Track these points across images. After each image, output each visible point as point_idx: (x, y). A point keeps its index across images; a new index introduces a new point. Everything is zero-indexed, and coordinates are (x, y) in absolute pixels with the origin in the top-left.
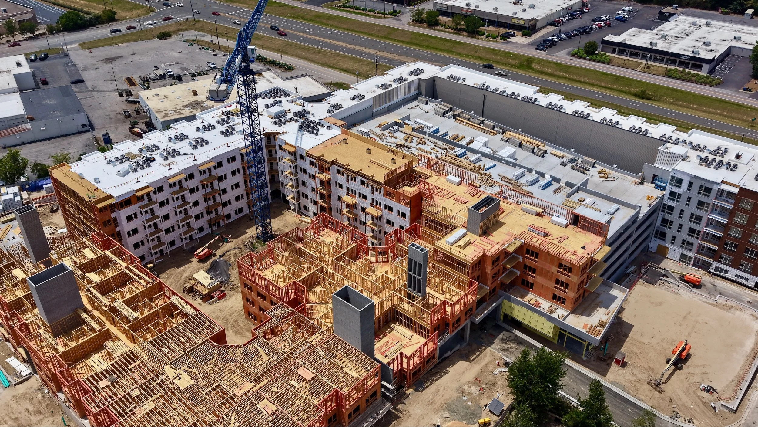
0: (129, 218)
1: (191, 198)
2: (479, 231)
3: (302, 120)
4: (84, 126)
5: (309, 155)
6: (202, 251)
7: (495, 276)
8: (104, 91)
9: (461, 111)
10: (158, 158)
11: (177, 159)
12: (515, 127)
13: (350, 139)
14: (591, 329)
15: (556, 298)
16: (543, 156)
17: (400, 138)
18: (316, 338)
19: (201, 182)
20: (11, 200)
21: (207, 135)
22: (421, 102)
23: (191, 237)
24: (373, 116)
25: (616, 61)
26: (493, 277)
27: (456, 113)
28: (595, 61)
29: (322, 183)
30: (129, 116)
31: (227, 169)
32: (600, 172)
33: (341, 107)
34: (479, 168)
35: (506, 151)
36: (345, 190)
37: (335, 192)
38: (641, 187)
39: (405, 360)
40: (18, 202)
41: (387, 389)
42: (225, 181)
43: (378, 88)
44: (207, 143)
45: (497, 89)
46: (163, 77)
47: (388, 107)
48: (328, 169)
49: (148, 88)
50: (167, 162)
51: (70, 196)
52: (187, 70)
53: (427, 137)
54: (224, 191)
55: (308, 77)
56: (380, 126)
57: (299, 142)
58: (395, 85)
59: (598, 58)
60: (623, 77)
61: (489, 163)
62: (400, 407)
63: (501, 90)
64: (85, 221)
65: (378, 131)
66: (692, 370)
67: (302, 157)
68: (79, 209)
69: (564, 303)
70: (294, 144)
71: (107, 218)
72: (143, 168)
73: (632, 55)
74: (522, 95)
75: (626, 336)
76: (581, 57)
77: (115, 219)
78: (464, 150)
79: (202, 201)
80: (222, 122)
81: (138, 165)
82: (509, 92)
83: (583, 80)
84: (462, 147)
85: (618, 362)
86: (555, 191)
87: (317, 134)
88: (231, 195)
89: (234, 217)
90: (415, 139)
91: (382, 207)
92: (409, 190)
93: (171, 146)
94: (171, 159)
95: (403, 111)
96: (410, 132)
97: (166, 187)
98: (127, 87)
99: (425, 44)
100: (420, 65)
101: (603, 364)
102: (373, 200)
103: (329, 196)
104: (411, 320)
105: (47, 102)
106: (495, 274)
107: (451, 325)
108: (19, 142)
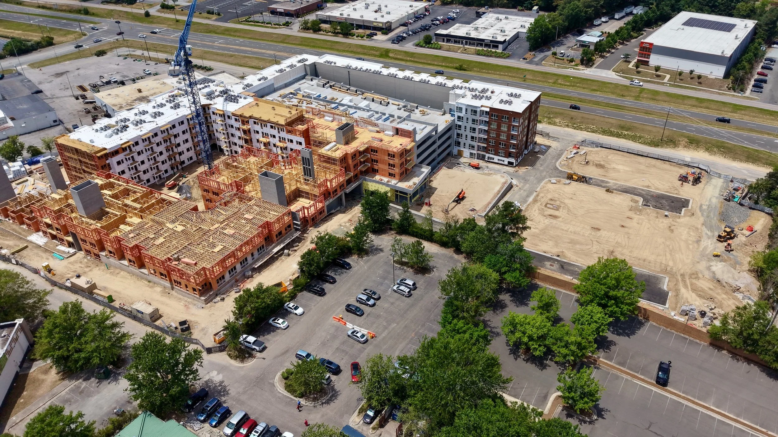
0: (119, 163)
1: (157, 149)
2: (343, 142)
3: (225, 95)
4: (55, 121)
5: (234, 115)
6: (171, 182)
7: (356, 166)
8: (62, 97)
9: (334, 83)
10: (131, 126)
11: (144, 125)
12: (369, 90)
13: (260, 103)
14: (410, 187)
15: (391, 175)
16: (387, 106)
17: (295, 101)
18: (253, 202)
19: (163, 138)
20: (18, 170)
21: (161, 110)
22: (308, 80)
23: (160, 176)
24: (275, 90)
25: (445, 47)
26: (354, 167)
27: (332, 84)
28: (431, 48)
29: (245, 132)
30: (88, 112)
31: (179, 130)
32: (420, 111)
33: (251, 85)
34: (346, 114)
35: (364, 104)
36: (261, 134)
37: (255, 137)
38: (444, 116)
39: (306, 211)
40: (23, 171)
41: (297, 224)
42: (178, 138)
43: (277, 72)
44: (163, 114)
45: (356, 68)
46: (108, 83)
47: (285, 84)
48: (248, 122)
49: (99, 91)
50: (138, 127)
51: (74, 154)
52: (127, 77)
53: (312, 100)
54: (179, 145)
55: (225, 74)
56: (280, 96)
57: (225, 107)
58: (288, 70)
59: (433, 46)
60: (448, 57)
61: (352, 111)
62: (305, 235)
63: (359, 68)
64: (86, 169)
65: (280, 99)
66: (465, 203)
67: (229, 117)
68: (80, 161)
69: (394, 177)
70: (222, 109)
71: (104, 164)
72: (122, 132)
73: (455, 42)
74: (373, 70)
75: (433, 194)
76: (421, 46)
77: (109, 165)
78: (337, 105)
79: (164, 151)
80: (170, 102)
81: (118, 130)
82: (364, 69)
83: (423, 61)
84: (335, 103)
85: (427, 204)
86: (391, 122)
87: (238, 103)
88: (183, 148)
89: (187, 163)
90: (305, 102)
91: (287, 141)
92: (301, 127)
93: (138, 118)
94: (140, 126)
95: (296, 86)
96: (301, 98)
97: (140, 142)
98: (80, 92)
99: (312, 44)
100: (305, 56)
101: (420, 207)
102: (280, 137)
103: (251, 140)
104: (308, 193)
105: (21, 107)
106: (355, 165)
107: (332, 193)
108: (6, 137)
